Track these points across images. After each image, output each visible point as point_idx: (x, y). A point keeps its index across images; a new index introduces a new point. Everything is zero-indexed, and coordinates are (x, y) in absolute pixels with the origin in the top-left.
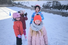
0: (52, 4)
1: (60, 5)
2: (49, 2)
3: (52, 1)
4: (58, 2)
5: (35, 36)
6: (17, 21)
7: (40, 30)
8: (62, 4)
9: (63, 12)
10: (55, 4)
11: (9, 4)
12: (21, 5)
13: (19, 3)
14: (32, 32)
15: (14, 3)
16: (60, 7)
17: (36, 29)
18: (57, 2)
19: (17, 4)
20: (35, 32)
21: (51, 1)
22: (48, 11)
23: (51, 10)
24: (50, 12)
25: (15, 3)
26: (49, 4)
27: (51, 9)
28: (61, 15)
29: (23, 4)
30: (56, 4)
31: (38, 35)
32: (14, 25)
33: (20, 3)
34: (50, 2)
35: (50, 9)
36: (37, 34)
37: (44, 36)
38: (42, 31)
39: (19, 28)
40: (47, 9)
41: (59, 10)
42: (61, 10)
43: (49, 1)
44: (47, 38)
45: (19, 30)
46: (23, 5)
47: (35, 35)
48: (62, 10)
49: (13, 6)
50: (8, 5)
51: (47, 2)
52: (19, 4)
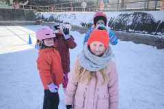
0: (132, 18)
1: (152, 21)
2: (124, 15)
3: (133, 12)
4: (146, 14)
5: (86, 83)
6: (46, 47)
7: (101, 71)
8: (156, 20)
9: (160, 37)
10: (139, 19)
11: (27, 19)
12: (57, 21)
13: (52, 17)
14: (80, 73)
15: (39, 18)
16: (152, 26)
17: (92, 65)
18: (144, 15)
19: (47, 19)
20: (88, 73)
21: (129, 13)
22: (122, 35)
23: (128, 34)
24: (127, 39)
25: (43, 18)
26: (125, 20)
27: (130, 30)
28: (154, 46)
29: (61, 19)
30: (143, 20)
31: (93, 81)
32: (38, 59)
33: (55, 17)
34: (127, 15)
35: (128, 31)
36: (90, 79)
37: (108, 88)
38: (106, 72)
39: (51, 66)
40: (118, 30)
41: (149, 33)
42: (154, 33)
43: (124, 13)
44: (117, 94)
45: (51, 71)
46: (62, 22)
47: (87, 80)
48: (156, 34)
49: (38, 23)
50: (24, 22)
51: (120, 15)
52: (52, 19)
